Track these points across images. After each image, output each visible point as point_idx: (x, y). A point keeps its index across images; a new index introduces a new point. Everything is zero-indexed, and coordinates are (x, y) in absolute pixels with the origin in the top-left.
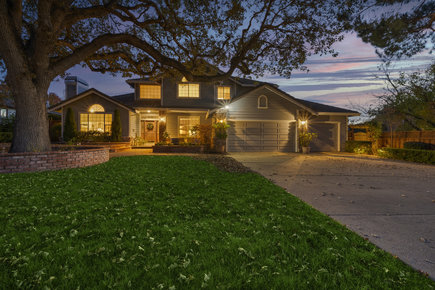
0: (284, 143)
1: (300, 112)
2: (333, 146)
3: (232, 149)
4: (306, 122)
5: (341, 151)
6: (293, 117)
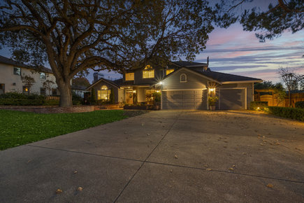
0: (199, 104)
1: (210, 83)
2: (241, 105)
3: (165, 108)
4: (215, 89)
5: (248, 109)
6: (205, 86)
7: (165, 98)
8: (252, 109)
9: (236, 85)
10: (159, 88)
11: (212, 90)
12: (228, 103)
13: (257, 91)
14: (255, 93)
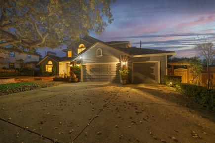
0: (113, 77)
1: (122, 57)
2: (154, 79)
3: (85, 80)
4: (127, 62)
5: (161, 83)
6: (118, 60)
7: (85, 71)
8: (165, 84)
9: (149, 59)
10: (79, 62)
11: (124, 63)
12: (141, 76)
13: (171, 64)
14: (169, 66)
